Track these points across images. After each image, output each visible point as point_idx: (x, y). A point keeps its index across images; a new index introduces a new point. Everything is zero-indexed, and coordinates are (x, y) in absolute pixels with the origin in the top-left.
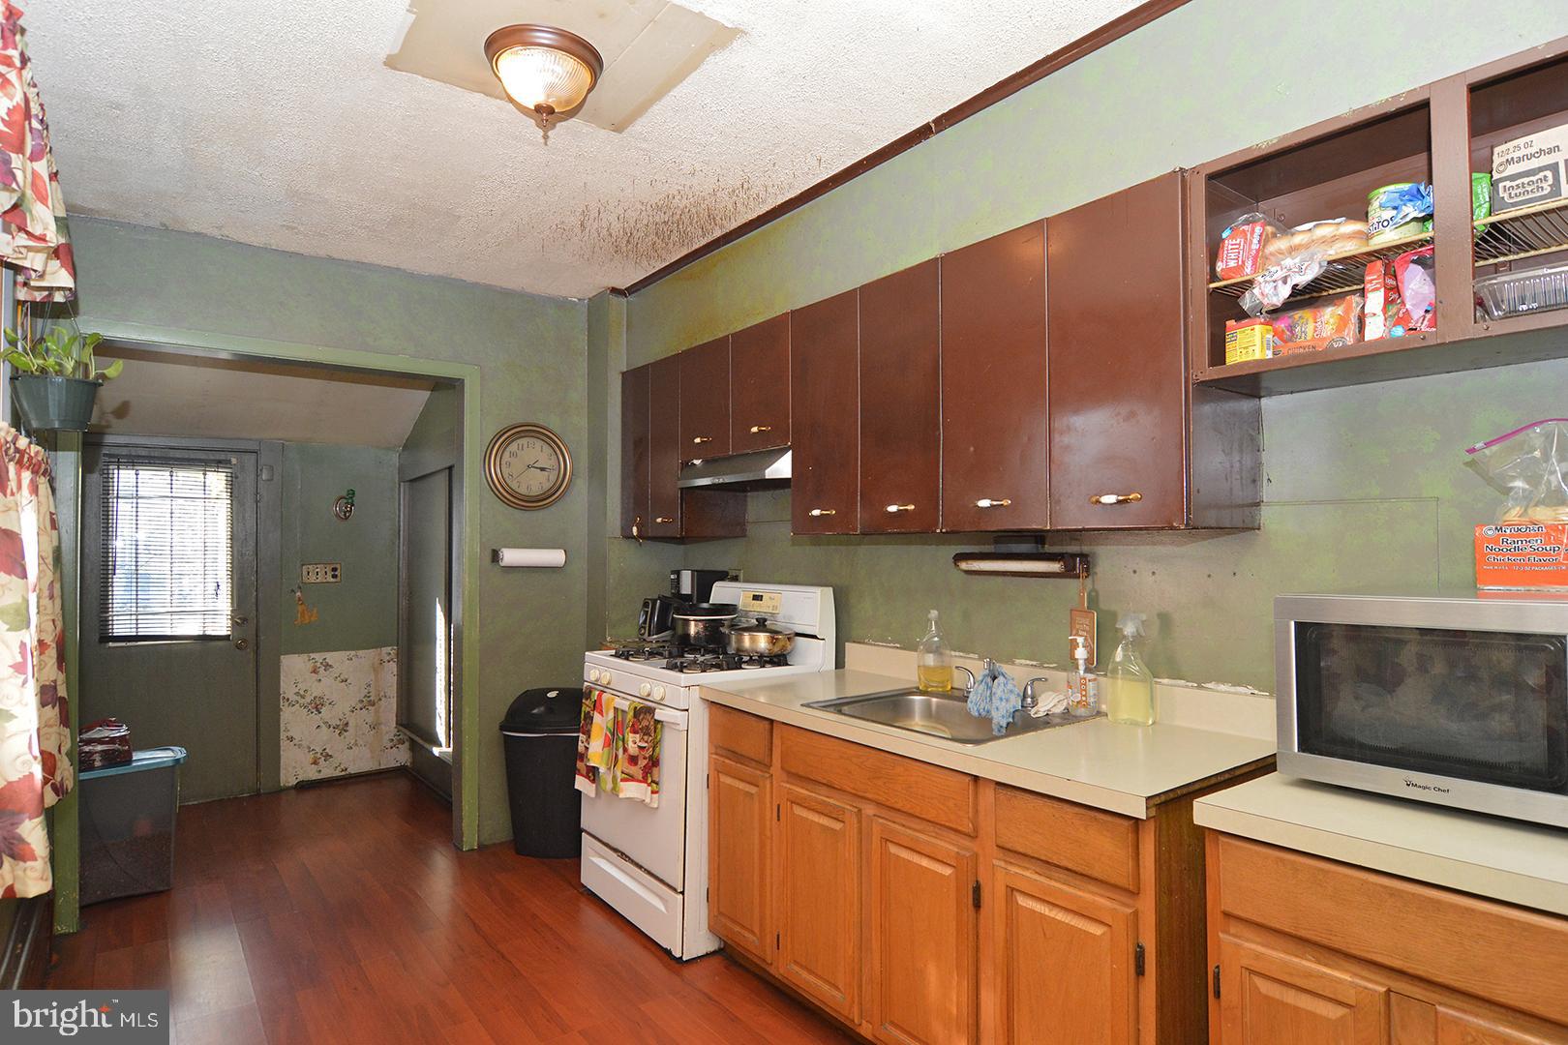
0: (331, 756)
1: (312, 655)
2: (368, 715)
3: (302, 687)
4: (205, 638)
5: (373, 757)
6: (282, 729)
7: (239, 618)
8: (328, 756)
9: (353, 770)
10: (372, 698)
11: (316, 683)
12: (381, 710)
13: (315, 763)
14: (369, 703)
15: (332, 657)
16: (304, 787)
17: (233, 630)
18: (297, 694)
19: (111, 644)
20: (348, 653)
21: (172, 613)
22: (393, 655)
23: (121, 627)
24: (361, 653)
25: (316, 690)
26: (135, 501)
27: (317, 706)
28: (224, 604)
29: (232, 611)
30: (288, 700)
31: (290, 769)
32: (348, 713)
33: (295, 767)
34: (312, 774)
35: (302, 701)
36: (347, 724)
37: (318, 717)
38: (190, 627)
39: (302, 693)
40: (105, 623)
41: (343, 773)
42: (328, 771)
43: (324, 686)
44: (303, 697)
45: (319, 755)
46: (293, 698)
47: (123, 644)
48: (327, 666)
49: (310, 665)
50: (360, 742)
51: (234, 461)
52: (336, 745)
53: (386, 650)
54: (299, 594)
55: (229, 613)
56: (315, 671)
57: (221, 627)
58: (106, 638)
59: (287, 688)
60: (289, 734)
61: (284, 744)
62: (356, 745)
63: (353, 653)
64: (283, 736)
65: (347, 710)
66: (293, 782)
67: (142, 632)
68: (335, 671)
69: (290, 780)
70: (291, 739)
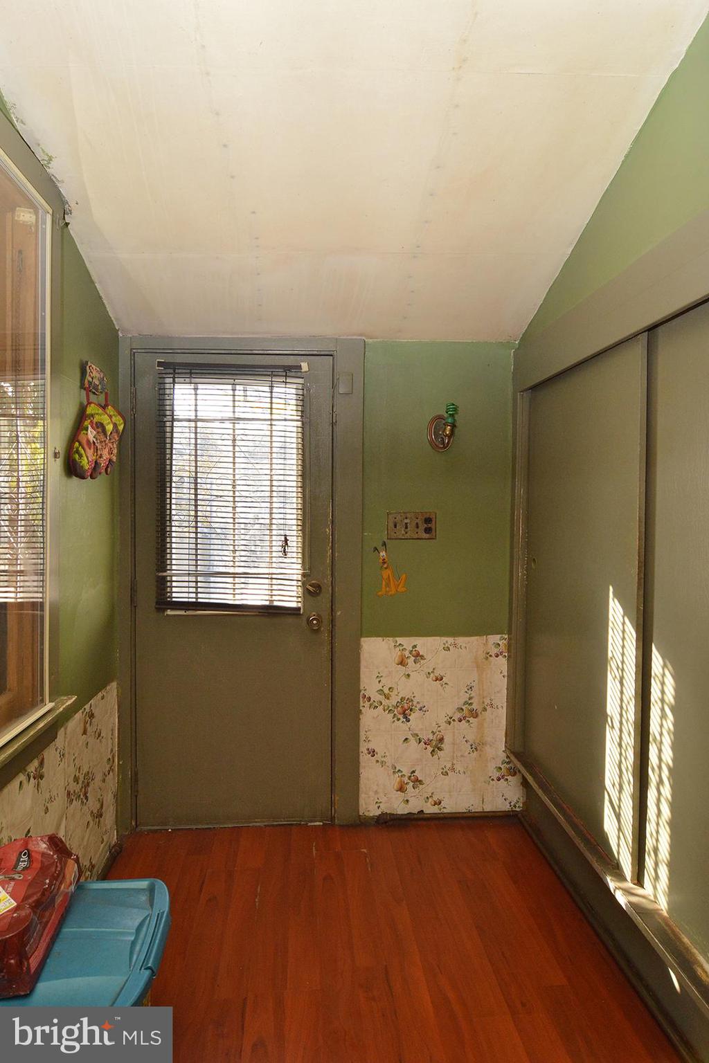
0: (421, 782)
1: (400, 640)
2: (467, 730)
3: (387, 682)
4: (271, 612)
5: (474, 790)
6: (362, 737)
7: (311, 589)
8: (418, 782)
9: (452, 805)
10: (474, 707)
11: (404, 678)
12: (486, 725)
13: (401, 789)
14: (470, 713)
15: (424, 644)
16: (389, 822)
17: (304, 603)
18: (381, 692)
19: (169, 612)
20: (444, 639)
21: (234, 575)
22: (503, 648)
23: (180, 592)
24: (461, 640)
25: (404, 689)
26: (193, 424)
27: (405, 711)
28: (294, 567)
29: (304, 575)
30: (369, 699)
31: (371, 793)
32: (444, 725)
33: (376, 792)
34: (398, 806)
35: (385, 702)
36: (441, 740)
37: (405, 726)
38: (254, 595)
39: (386, 691)
40: (162, 584)
41: (435, 810)
42: (415, 803)
43: (413, 685)
44: (387, 697)
45: (406, 780)
46: (376, 697)
47: (182, 613)
48: (418, 656)
49: (396, 654)
50: (458, 767)
51: (305, 366)
52: (428, 769)
53: (496, 638)
54: (383, 554)
55: (299, 577)
56: (402, 663)
57: (290, 597)
58: (163, 602)
59: (369, 684)
60: (371, 746)
61: (364, 758)
62: (453, 769)
63: (450, 640)
64: (363, 748)
65: (442, 720)
66: (374, 812)
67: (203, 598)
68: (427, 665)
69: (371, 808)
70: (373, 753)
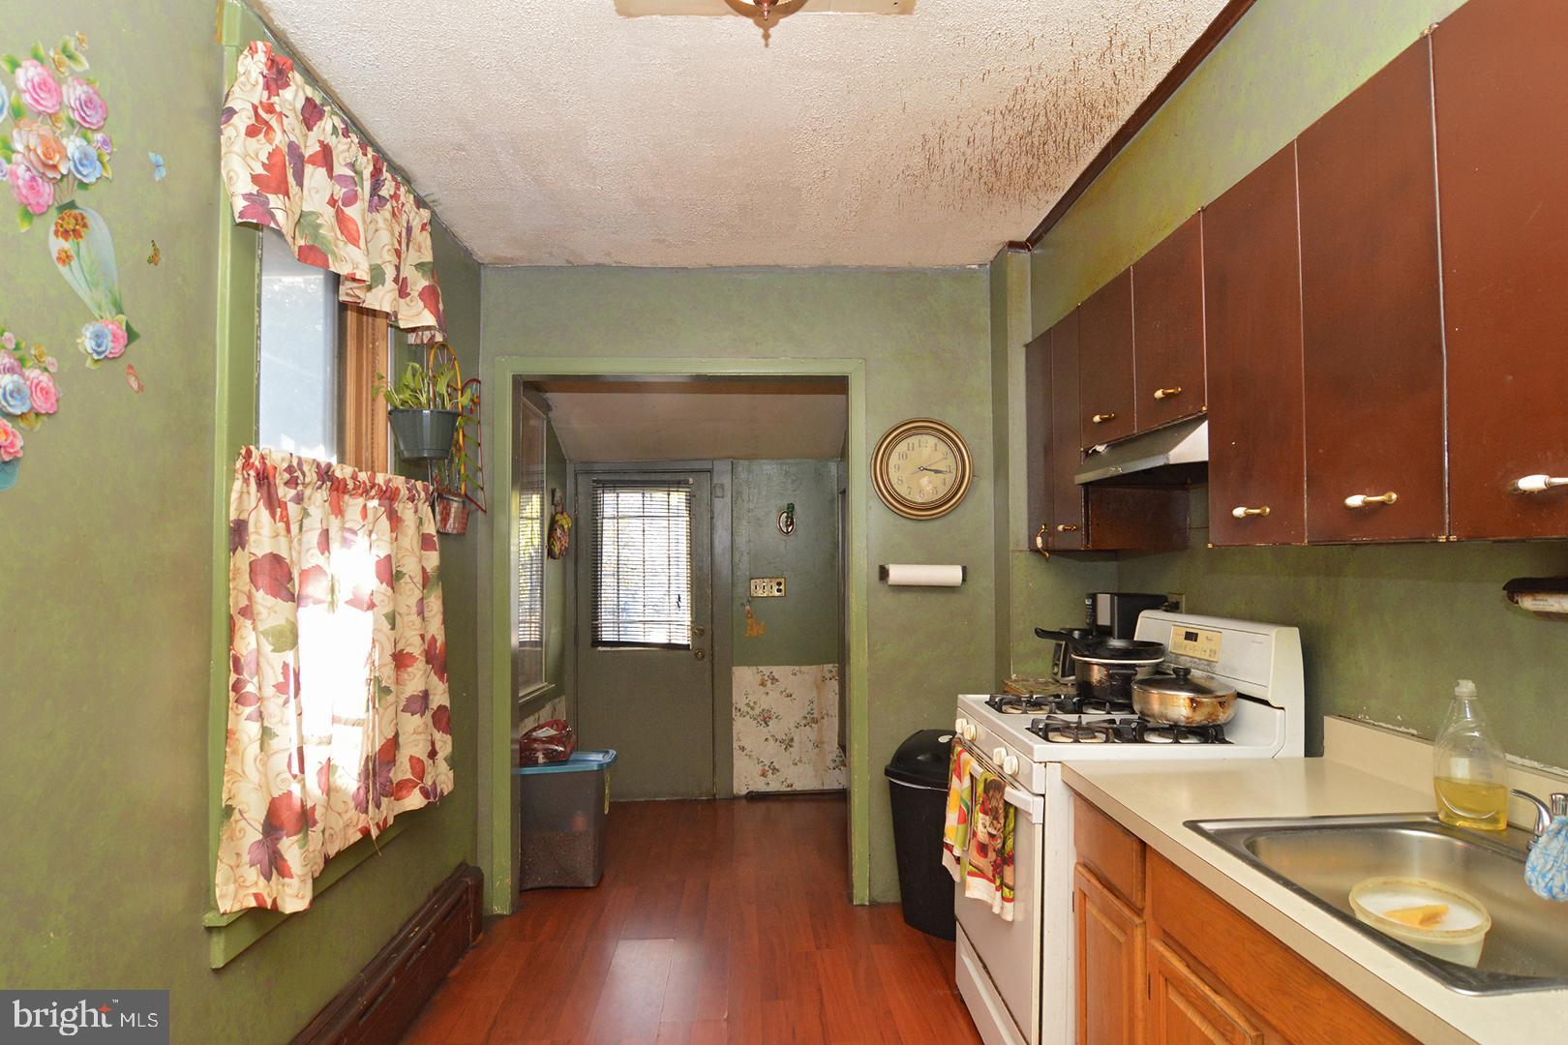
0: (778, 770)
1: (761, 668)
2: (810, 733)
3: (752, 698)
4: (670, 647)
5: (816, 776)
6: (735, 738)
7: (697, 630)
8: (775, 770)
9: (798, 787)
10: (815, 716)
11: (764, 696)
12: (824, 728)
13: (764, 775)
14: (812, 720)
15: (777, 671)
16: (754, 797)
17: (693, 640)
18: (748, 705)
19: (600, 648)
20: (792, 667)
21: (644, 622)
22: (834, 673)
23: (607, 635)
24: (805, 668)
25: (765, 703)
26: (616, 521)
27: (765, 719)
28: (686, 617)
29: (692, 622)
30: (740, 710)
31: (743, 778)
32: (793, 730)
33: (746, 777)
34: (760, 786)
35: (751, 712)
36: (792, 740)
37: (765, 730)
38: (658, 636)
39: (752, 704)
40: (595, 629)
41: (789, 789)
42: (775, 786)
43: (768, 700)
44: (752, 709)
45: (767, 768)
46: (745, 709)
47: (609, 649)
48: (774, 680)
49: (759, 678)
50: (804, 759)
51: (691, 480)
52: (782, 760)
53: (830, 666)
54: (748, 607)
55: (689, 624)
56: (763, 684)
57: (683, 637)
58: (597, 642)
59: (739, 699)
60: (742, 744)
61: (736, 753)
62: (801, 761)
63: (797, 668)
64: (735, 745)
65: (792, 725)
66: (744, 792)
67: (623, 639)
68: (781, 686)
69: (742, 789)
70: (743, 749)
